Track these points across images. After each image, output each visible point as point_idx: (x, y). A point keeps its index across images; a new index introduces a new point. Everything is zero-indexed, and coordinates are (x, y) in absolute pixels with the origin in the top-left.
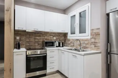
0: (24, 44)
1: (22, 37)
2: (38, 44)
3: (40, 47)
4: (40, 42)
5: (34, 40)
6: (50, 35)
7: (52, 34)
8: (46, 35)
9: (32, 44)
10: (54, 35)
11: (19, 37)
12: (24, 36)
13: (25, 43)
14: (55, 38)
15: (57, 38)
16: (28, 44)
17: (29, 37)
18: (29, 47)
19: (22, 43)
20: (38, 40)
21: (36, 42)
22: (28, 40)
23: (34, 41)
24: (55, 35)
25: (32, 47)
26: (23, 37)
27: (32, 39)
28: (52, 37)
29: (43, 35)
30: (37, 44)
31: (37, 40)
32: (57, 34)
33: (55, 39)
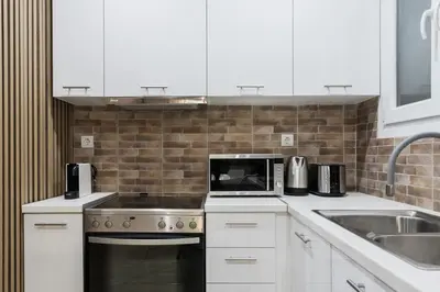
0: (113, 174)
1: (106, 134)
2: (187, 175)
3: (194, 189)
4: (194, 161)
5: (166, 152)
6: (258, 123)
7: (270, 115)
8: (233, 123)
9: (155, 171)
10: (280, 117)
11: (91, 138)
12: (114, 130)
13: (121, 167)
14: (287, 140)
15: (307, 135)
16: (134, 174)
17: (139, 138)
18: (138, 190)
19: (104, 166)
20: (186, 152)
21: (176, 160)
22: (135, 153)
23: (162, 156)
24: (286, 123)
25: (153, 191)
26: (112, 135)
27: (155, 149)
28: (268, 130)
29: (212, 122)
30: (179, 175)
31: (179, 152)
32: (306, 114)
33: (291, 143)
